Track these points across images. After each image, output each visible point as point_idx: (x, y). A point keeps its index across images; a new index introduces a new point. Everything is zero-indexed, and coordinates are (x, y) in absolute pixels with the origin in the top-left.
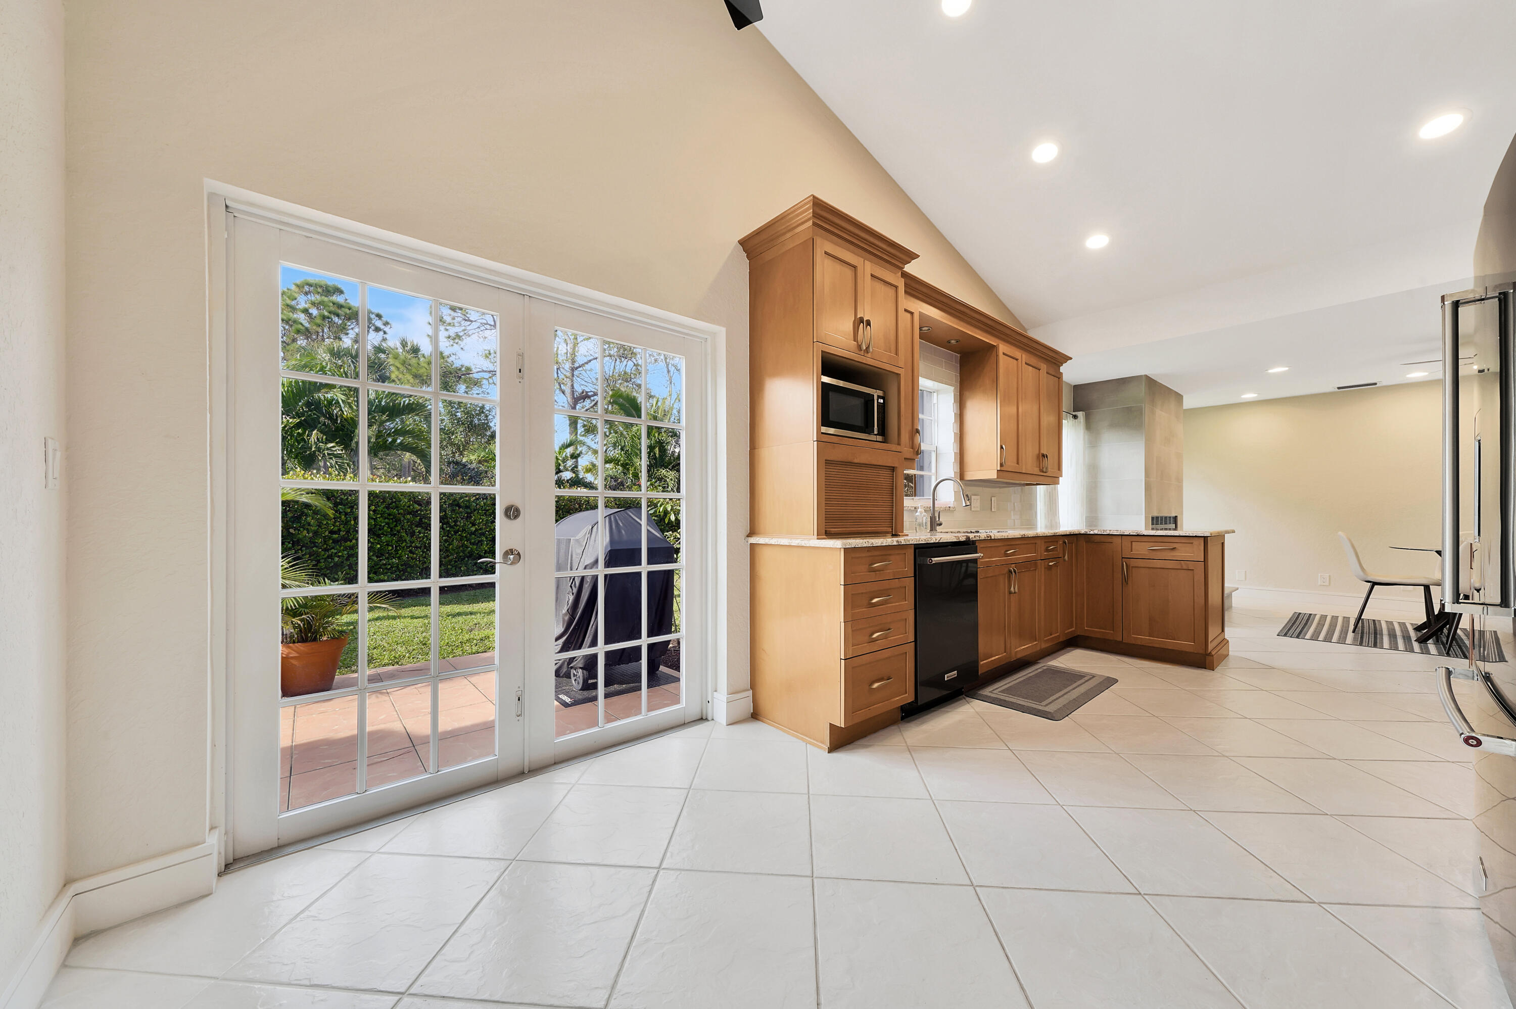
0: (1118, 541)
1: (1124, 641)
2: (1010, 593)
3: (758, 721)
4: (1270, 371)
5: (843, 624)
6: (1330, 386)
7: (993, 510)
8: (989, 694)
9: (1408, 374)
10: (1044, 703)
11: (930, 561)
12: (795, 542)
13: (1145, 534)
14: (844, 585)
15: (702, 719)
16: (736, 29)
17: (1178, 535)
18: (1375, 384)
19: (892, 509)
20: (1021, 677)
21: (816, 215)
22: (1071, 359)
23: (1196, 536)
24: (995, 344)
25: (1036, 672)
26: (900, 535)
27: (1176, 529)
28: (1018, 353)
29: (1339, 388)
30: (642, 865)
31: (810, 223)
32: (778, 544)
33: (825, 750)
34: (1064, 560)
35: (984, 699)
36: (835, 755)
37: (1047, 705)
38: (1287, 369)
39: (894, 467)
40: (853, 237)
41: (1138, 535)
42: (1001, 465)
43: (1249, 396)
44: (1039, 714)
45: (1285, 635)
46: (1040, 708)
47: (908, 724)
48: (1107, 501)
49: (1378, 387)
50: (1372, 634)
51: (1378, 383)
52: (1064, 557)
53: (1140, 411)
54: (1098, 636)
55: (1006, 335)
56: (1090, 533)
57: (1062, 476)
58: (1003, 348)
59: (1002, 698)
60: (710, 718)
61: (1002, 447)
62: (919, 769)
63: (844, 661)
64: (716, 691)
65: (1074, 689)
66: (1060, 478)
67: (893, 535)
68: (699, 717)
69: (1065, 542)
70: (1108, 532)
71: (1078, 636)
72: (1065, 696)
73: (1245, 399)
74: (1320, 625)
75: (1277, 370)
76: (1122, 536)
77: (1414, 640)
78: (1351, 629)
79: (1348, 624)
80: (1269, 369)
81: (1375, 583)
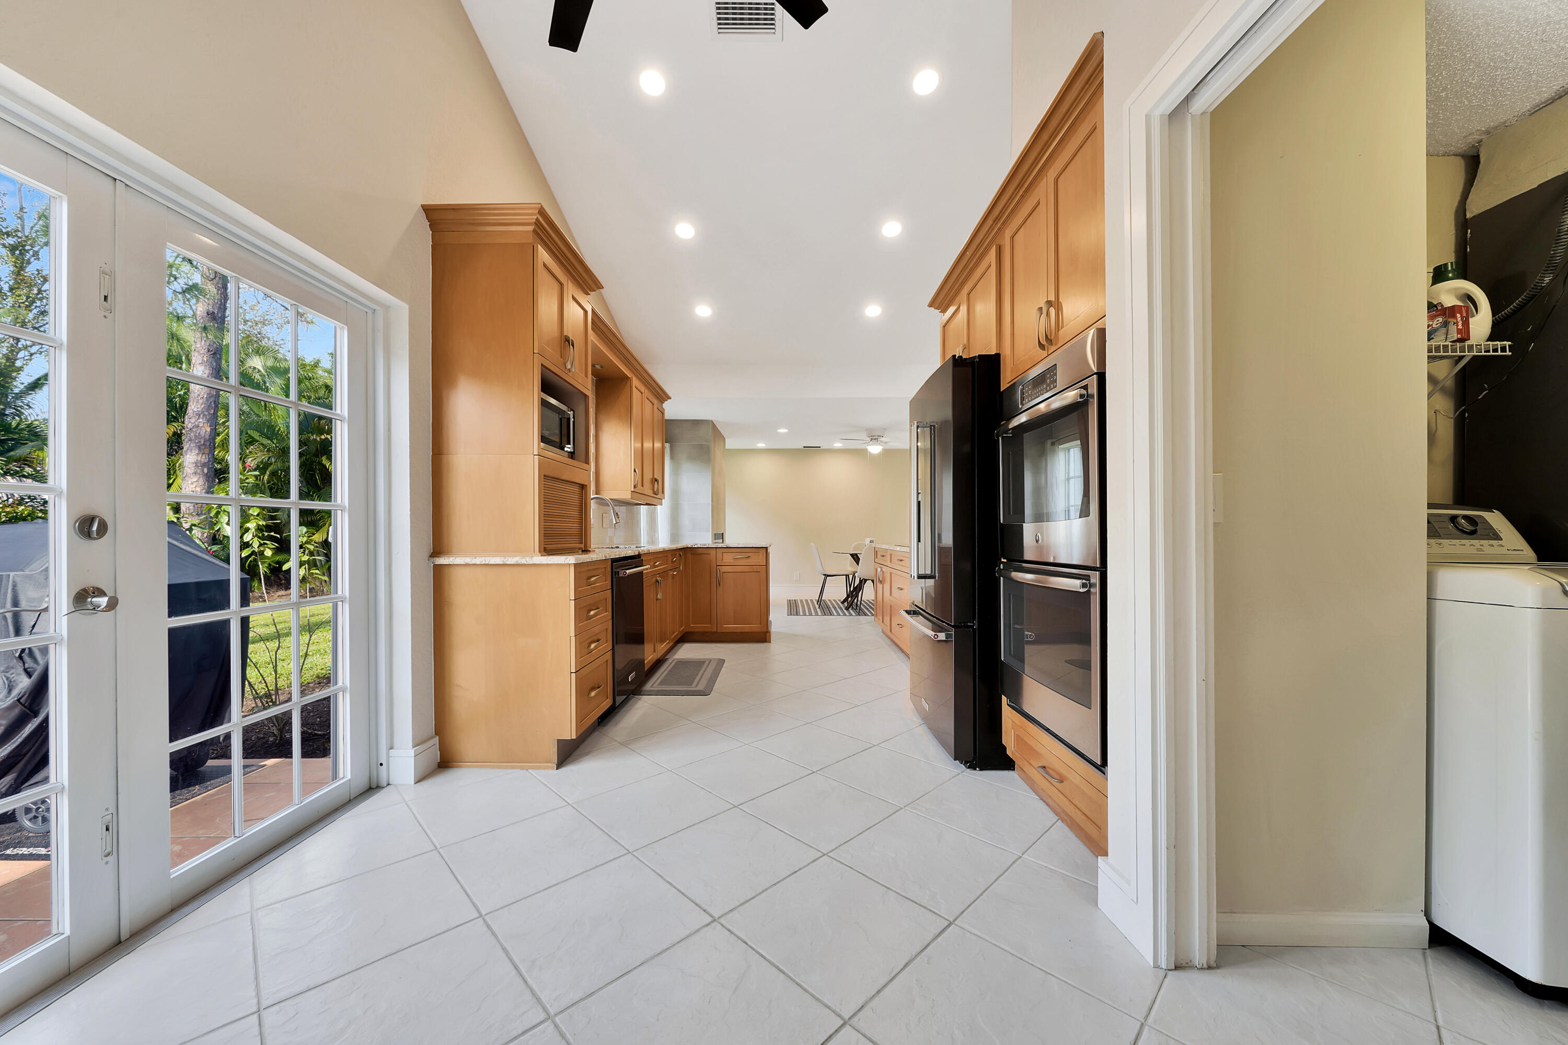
0: (713, 552)
1: (718, 631)
2: (657, 599)
3: (451, 769)
4: (779, 431)
5: (573, 639)
6: (800, 445)
7: (604, 527)
8: (652, 689)
9: (834, 443)
10: (694, 685)
11: (625, 573)
12: (511, 560)
14: (575, 600)
15: (372, 788)
16: (548, 44)
17: (752, 546)
18: (820, 447)
19: (581, 525)
20: (664, 671)
21: (537, 223)
22: (670, 398)
23: (762, 547)
24: (630, 377)
25: (672, 666)
26: (590, 551)
27: (723, 542)
28: (642, 388)
29: (804, 447)
30: (458, 924)
31: (531, 228)
32: (487, 563)
33: (552, 768)
34: (680, 570)
35: (650, 694)
36: (563, 770)
37: (696, 686)
38: (787, 431)
39: (583, 485)
40: (560, 253)
41: (727, 548)
42: (635, 487)
43: (761, 445)
44: (695, 694)
45: (788, 614)
46: (693, 689)
47: (606, 727)
48: (685, 522)
49: (821, 450)
52: (680, 567)
53: (708, 448)
54: (701, 630)
55: (636, 370)
56: (694, 547)
57: (664, 499)
58: (635, 382)
59: (659, 689)
60: (384, 783)
61: (635, 471)
62: (643, 754)
63: (574, 674)
64: (391, 748)
65: (704, 671)
66: (663, 500)
67: (583, 551)
68: (368, 787)
69: (680, 555)
71: (686, 632)
72: (703, 677)
73: (758, 447)
74: (803, 606)
75: (783, 431)
76: (717, 549)
77: (844, 609)
78: (817, 606)
79: (816, 603)
80: (779, 429)
81: (827, 576)
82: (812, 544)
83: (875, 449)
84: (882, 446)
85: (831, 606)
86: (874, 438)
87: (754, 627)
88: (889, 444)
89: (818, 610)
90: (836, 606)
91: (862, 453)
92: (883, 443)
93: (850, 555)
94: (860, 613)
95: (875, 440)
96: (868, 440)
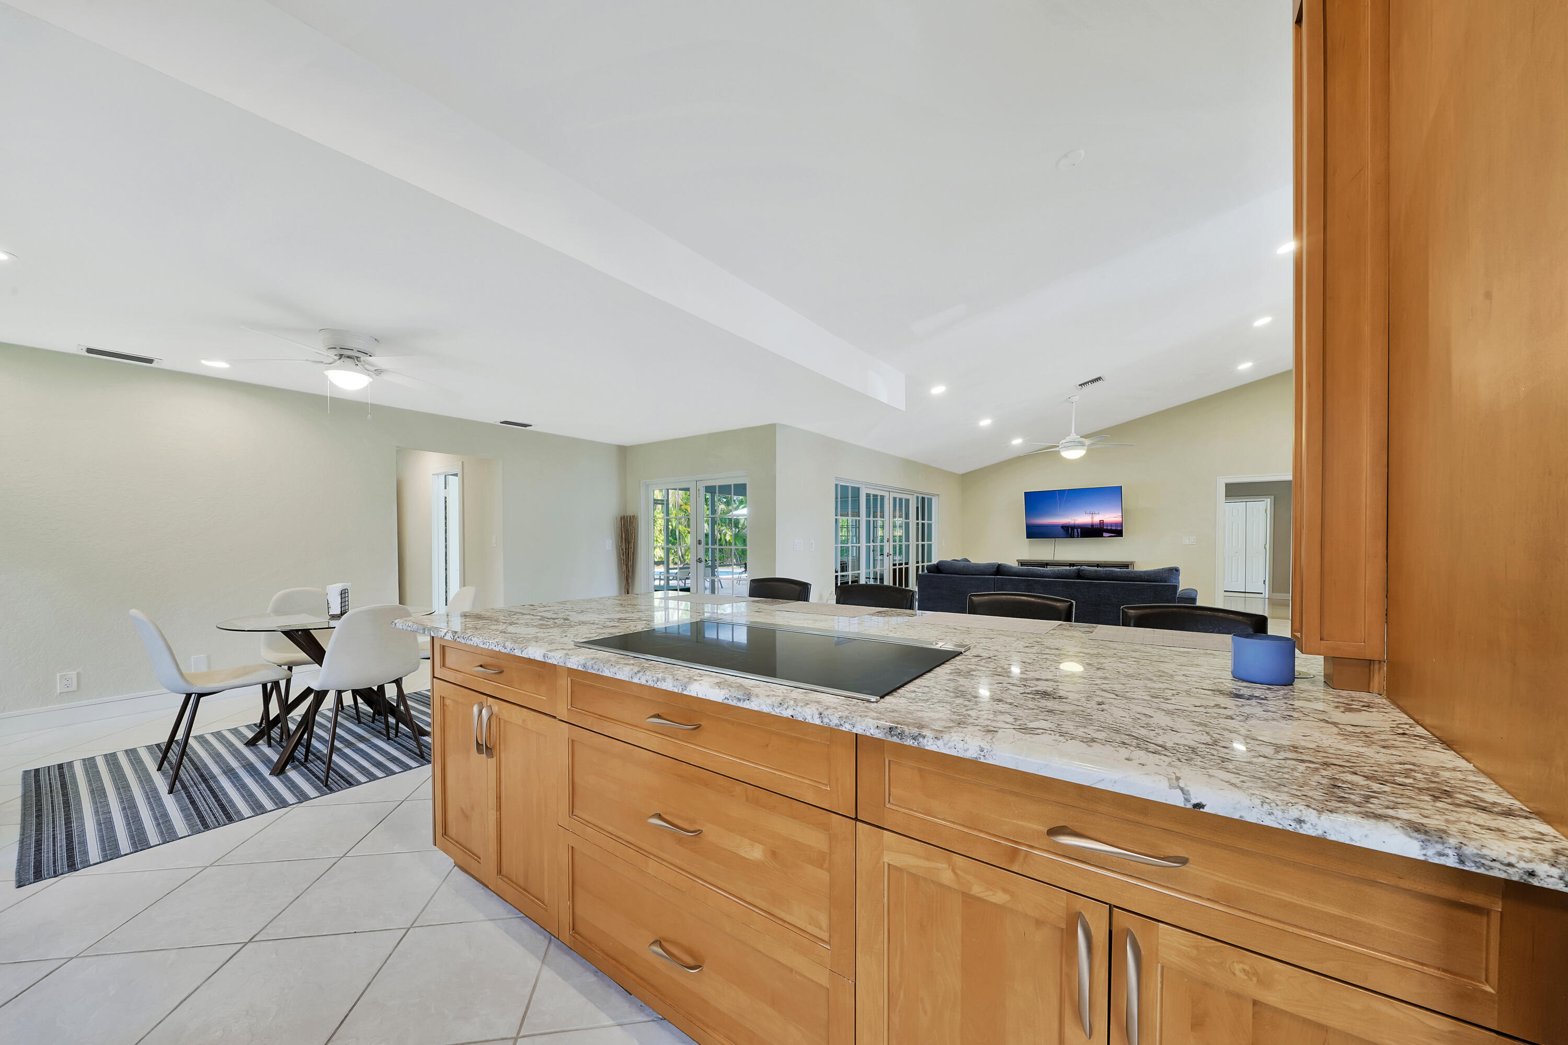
9: (206, 359)
18: (150, 361)
29: (90, 351)
45: (38, 877)
49: (153, 367)
50: (201, 784)
51: (156, 361)
74: (98, 793)
77: (266, 772)
78: (161, 783)
79: (151, 765)
81: (200, 695)
82: (134, 612)
83: (348, 382)
84: (369, 378)
85: (215, 769)
86: (348, 354)
90: (234, 763)
92: (379, 372)
93: (287, 633)
94: (328, 777)
95: (349, 357)
96: (332, 355)
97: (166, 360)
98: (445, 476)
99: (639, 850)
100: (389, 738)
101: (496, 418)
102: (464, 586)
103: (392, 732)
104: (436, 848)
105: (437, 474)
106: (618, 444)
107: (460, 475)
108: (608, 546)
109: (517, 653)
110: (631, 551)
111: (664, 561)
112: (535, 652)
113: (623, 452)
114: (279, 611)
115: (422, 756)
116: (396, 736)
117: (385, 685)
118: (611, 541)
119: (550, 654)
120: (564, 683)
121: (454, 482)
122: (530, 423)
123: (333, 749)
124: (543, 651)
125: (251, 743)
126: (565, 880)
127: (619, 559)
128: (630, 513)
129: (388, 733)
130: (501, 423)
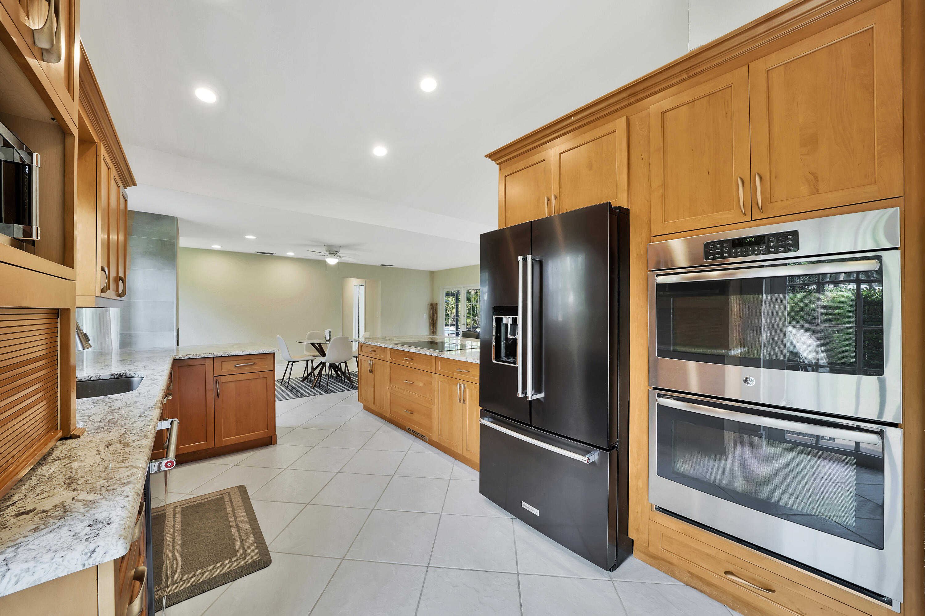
0: (209, 363)
1: (216, 447)
4: (246, 237)
8: (176, 586)
9: (288, 252)
10: (240, 554)
13: (234, 355)
17: (258, 353)
18: (273, 254)
20: (174, 537)
23: (270, 353)
24: (96, 142)
25: (178, 520)
28: (111, 162)
29: (258, 252)
37: (245, 555)
38: (255, 238)
41: (229, 356)
42: (102, 291)
43: (216, 247)
44: (251, 569)
46: (246, 562)
49: (273, 256)
50: (293, 389)
53: (173, 246)
56: (185, 358)
58: (102, 149)
61: (103, 270)
65: (236, 518)
70: (203, 356)
72: (243, 532)
73: (213, 248)
75: (250, 237)
76: (214, 358)
77: (309, 387)
78: (283, 388)
79: (278, 384)
80: (247, 235)
81: (294, 362)
82: (278, 336)
83: (332, 261)
84: (338, 259)
86: (332, 252)
87: (260, 433)
88: (343, 258)
89: (287, 392)
90: (300, 386)
91: (322, 263)
92: (340, 257)
93: (312, 344)
94: (327, 390)
95: (332, 253)
96: (327, 253)
97: (277, 253)
98: (359, 286)
99: (403, 389)
100: (342, 383)
101: (379, 264)
102: (366, 332)
103: (343, 382)
104: (359, 402)
105: (356, 285)
106: (431, 270)
107: (365, 285)
108: (425, 317)
109: (379, 345)
110: (435, 319)
111: (455, 325)
112: (382, 345)
113: (432, 274)
114: (309, 338)
115: (353, 388)
116: (344, 383)
117: (342, 363)
118: (426, 315)
119: (386, 345)
120: (388, 352)
121: (362, 288)
122: (392, 265)
123: (328, 385)
124: (384, 344)
125: (302, 381)
126: (388, 401)
127: (430, 323)
128: (435, 302)
129: (342, 382)
130: (381, 265)
